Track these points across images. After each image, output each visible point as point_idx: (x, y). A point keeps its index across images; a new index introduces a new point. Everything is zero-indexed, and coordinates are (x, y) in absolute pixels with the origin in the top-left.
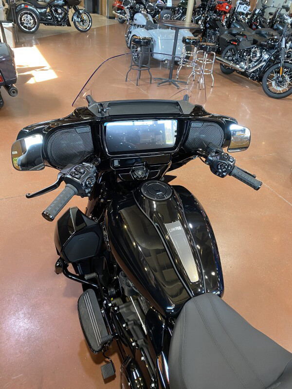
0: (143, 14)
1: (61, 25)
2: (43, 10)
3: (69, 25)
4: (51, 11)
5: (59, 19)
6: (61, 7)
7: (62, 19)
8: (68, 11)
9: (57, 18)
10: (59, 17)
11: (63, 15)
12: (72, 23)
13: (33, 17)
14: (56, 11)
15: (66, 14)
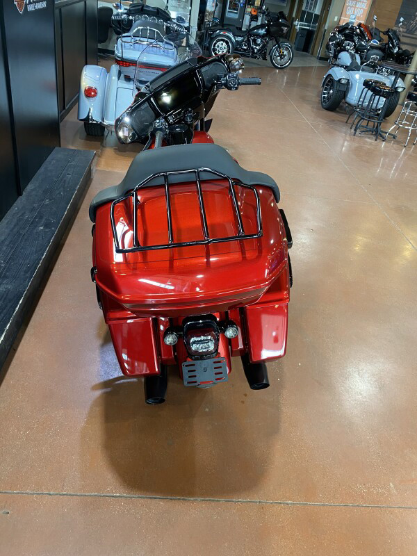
0: (351, 54)
1: (256, 57)
2: (241, 39)
3: (265, 59)
4: (249, 41)
5: (256, 51)
6: (262, 37)
7: (258, 50)
8: (268, 43)
9: (253, 49)
10: (256, 48)
11: (261, 46)
12: (268, 58)
13: (228, 46)
14: (254, 41)
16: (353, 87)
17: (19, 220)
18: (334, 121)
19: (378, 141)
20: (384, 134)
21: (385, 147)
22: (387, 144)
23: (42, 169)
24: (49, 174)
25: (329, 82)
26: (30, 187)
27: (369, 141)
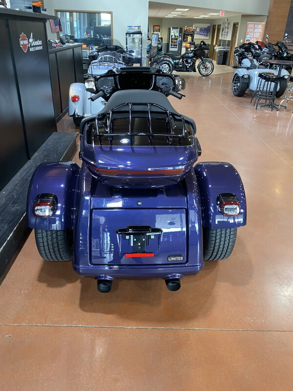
0: (250, 60)
1: (188, 71)
2: (177, 61)
3: (195, 71)
5: (188, 67)
6: (191, 58)
7: (190, 67)
8: (195, 61)
9: (186, 66)
10: (188, 66)
11: (191, 64)
12: (197, 70)
13: (169, 66)
14: (187, 61)
15: (194, 63)
16: (253, 79)
17: (27, 172)
18: (242, 102)
19: (273, 111)
20: (277, 107)
21: (279, 114)
22: (281, 113)
23: (44, 144)
24: (48, 147)
25: (236, 78)
26: (36, 154)
27: (268, 112)
